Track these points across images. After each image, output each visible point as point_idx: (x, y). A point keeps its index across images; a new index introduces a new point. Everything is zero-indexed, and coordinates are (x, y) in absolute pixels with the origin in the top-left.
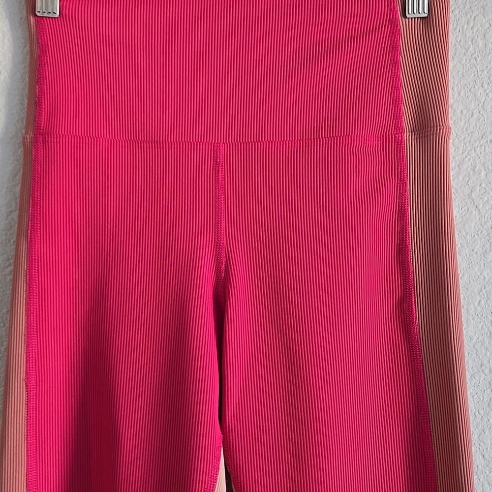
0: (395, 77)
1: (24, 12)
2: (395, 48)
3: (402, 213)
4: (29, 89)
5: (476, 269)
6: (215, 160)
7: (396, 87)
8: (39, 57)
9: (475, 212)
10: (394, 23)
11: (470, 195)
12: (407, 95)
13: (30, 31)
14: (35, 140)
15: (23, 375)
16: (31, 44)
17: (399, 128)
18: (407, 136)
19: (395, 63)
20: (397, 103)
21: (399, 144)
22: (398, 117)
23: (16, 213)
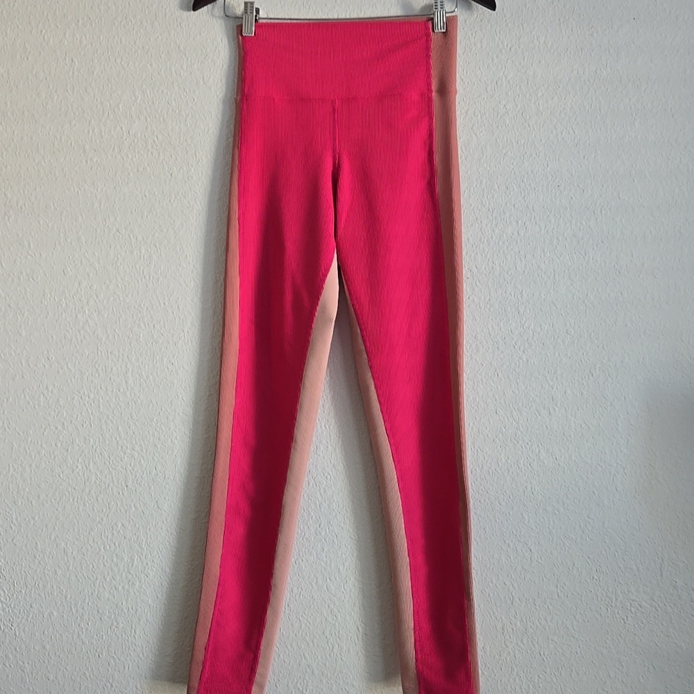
0: (428, 64)
1: (235, 34)
2: (428, 48)
3: (431, 136)
4: (238, 74)
5: (475, 168)
6: (333, 108)
7: (428, 69)
8: (244, 57)
9: (475, 137)
10: (428, 35)
11: (472, 128)
12: (434, 73)
13: (239, 44)
14: (242, 99)
15: (237, 216)
16: (239, 50)
17: (430, 90)
18: (434, 94)
19: (428, 56)
20: (429, 76)
21: (430, 100)
22: (429, 85)
23: (232, 138)
